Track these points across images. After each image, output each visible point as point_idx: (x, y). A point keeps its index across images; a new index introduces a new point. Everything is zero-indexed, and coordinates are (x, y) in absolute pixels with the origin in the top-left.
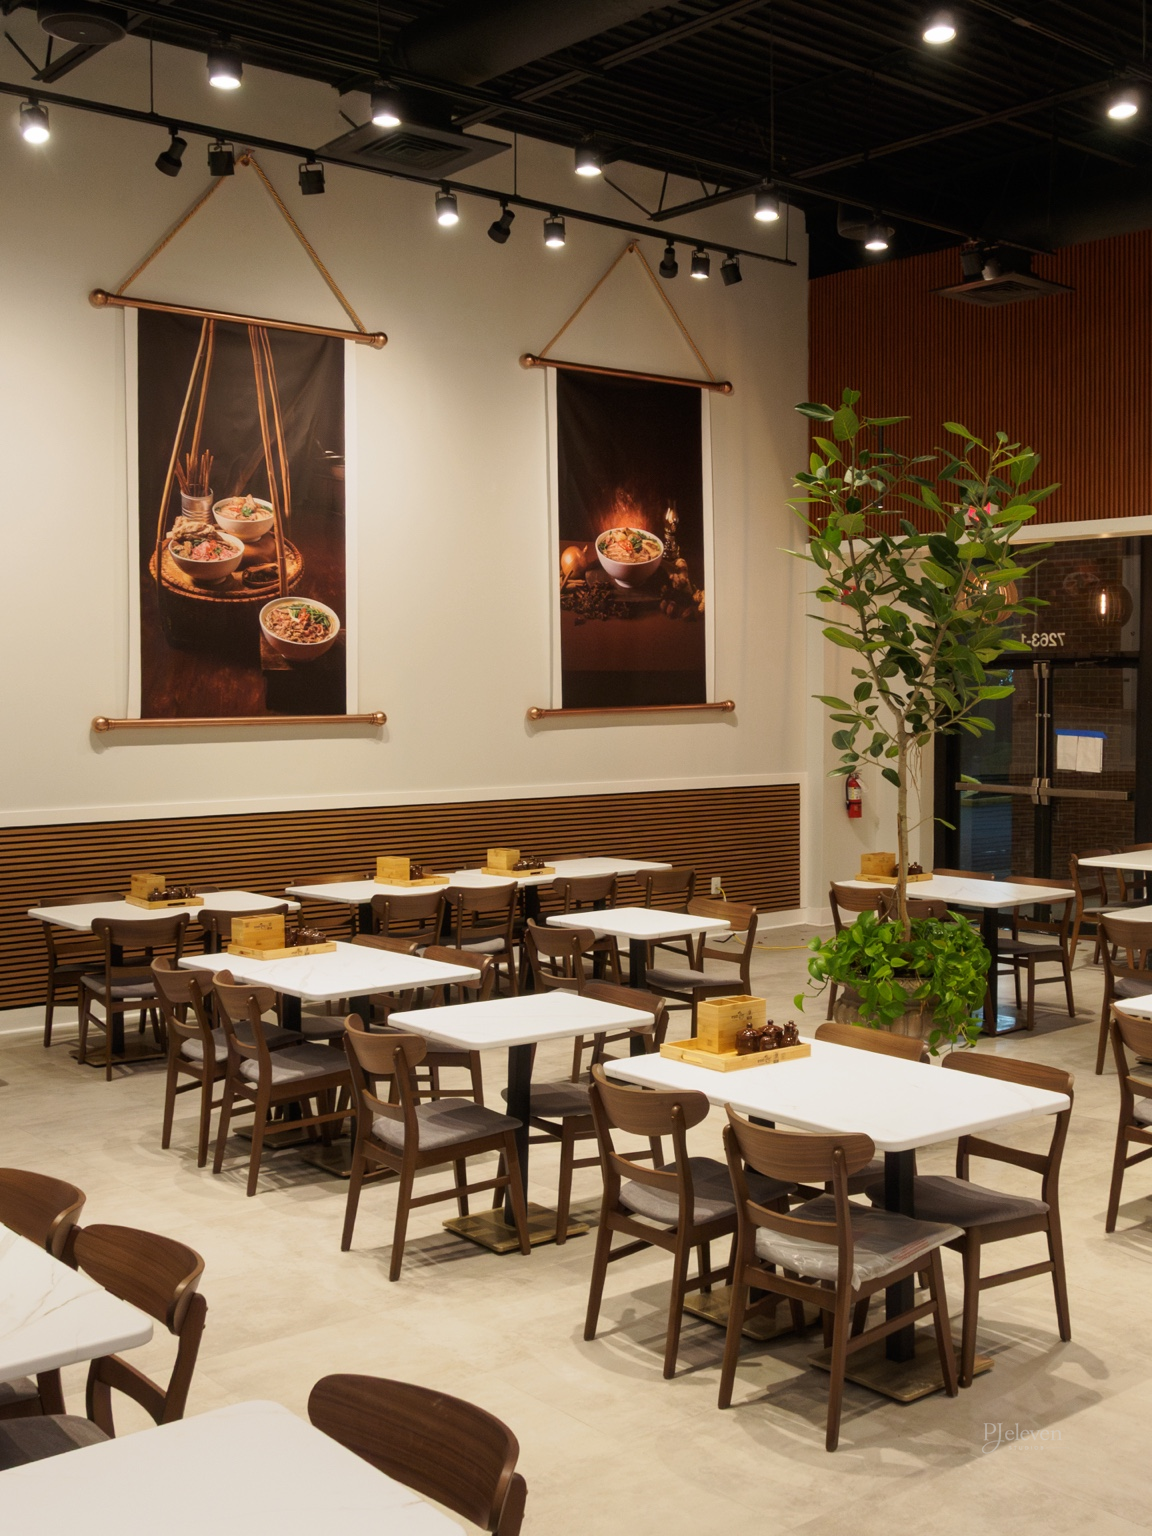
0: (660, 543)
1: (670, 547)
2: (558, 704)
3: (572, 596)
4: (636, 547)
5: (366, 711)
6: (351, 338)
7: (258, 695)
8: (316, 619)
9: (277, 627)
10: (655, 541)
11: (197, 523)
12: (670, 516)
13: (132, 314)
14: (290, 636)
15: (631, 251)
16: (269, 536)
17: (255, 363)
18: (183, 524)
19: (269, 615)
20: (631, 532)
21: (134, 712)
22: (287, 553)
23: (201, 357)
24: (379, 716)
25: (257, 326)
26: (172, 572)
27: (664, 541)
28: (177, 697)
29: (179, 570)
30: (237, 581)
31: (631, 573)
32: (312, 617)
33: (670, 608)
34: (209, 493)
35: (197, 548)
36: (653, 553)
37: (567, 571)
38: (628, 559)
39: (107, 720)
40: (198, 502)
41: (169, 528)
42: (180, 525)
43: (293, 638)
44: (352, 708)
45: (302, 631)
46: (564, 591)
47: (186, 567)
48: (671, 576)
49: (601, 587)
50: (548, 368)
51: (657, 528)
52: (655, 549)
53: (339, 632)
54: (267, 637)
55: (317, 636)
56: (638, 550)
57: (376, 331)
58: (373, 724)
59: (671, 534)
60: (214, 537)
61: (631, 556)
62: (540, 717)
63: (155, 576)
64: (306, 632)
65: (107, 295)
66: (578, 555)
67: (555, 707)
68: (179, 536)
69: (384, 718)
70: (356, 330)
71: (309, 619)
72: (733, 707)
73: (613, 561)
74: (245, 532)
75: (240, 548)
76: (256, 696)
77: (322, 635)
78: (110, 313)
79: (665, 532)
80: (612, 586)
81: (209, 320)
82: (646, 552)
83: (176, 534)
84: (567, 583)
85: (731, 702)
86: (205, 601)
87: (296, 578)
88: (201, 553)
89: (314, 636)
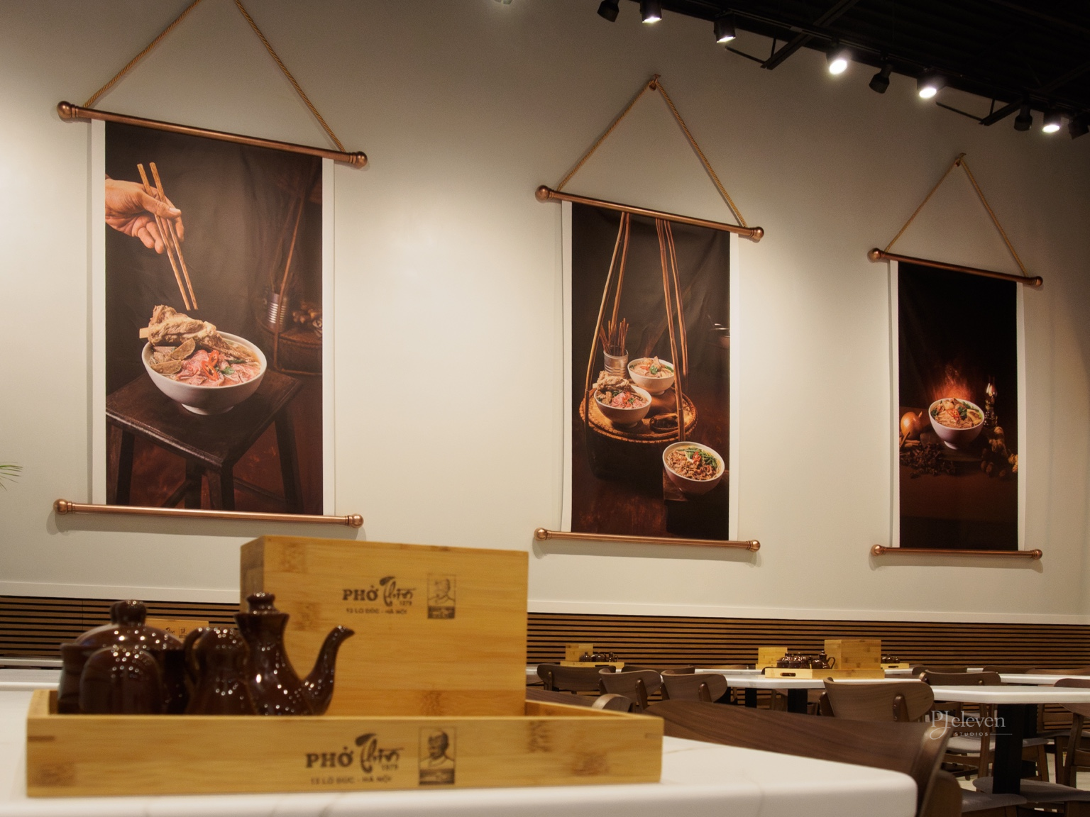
0: (981, 412)
1: (990, 417)
2: (896, 543)
3: (909, 453)
4: (962, 415)
5: (744, 539)
6: (735, 232)
7: (660, 521)
8: (706, 461)
9: (676, 465)
10: (977, 411)
11: (616, 377)
12: (990, 390)
13: (567, 206)
14: (686, 474)
15: (958, 164)
16: (670, 391)
17: (661, 249)
18: (605, 378)
19: (670, 455)
20: (958, 402)
21: (567, 527)
22: (684, 405)
23: (619, 243)
24: (755, 543)
25: (662, 219)
26: (597, 416)
27: (984, 410)
28: (599, 517)
29: (602, 415)
30: (646, 426)
31: (958, 437)
32: (703, 459)
33: (989, 468)
34: (625, 354)
35: (615, 397)
36: (976, 421)
37: (905, 432)
38: (955, 425)
39: (546, 532)
40: (617, 360)
41: (595, 381)
42: (603, 378)
43: (688, 475)
44: (733, 536)
45: (695, 470)
46: (903, 449)
47: (608, 412)
48: (990, 441)
49: (933, 447)
50: (891, 261)
51: (979, 399)
52: (977, 417)
53: (724, 472)
54: (669, 475)
55: (706, 475)
56: (964, 418)
57: (755, 226)
58: (749, 548)
59: (990, 405)
60: (628, 389)
61: (958, 422)
62: (882, 554)
63: (584, 418)
64: (699, 471)
65: (549, 190)
66: (914, 419)
67: (894, 546)
68: (602, 387)
69: (758, 545)
70: (737, 225)
71: (701, 460)
72: (1041, 555)
73: (943, 426)
74: (652, 386)
75: (649, 400)
76: (659, 520)
77: (710, 474)
78: (551, 206)
79: (986, 404)
80: (942, 447)
81: (626, 213)
82: (971, 420)
83: (600, 385)
84: (905, 443)
85: (1039, 551)
86: (622, 441)
87: (691, 427)
88: (619, 402)
89: (704, 474)
